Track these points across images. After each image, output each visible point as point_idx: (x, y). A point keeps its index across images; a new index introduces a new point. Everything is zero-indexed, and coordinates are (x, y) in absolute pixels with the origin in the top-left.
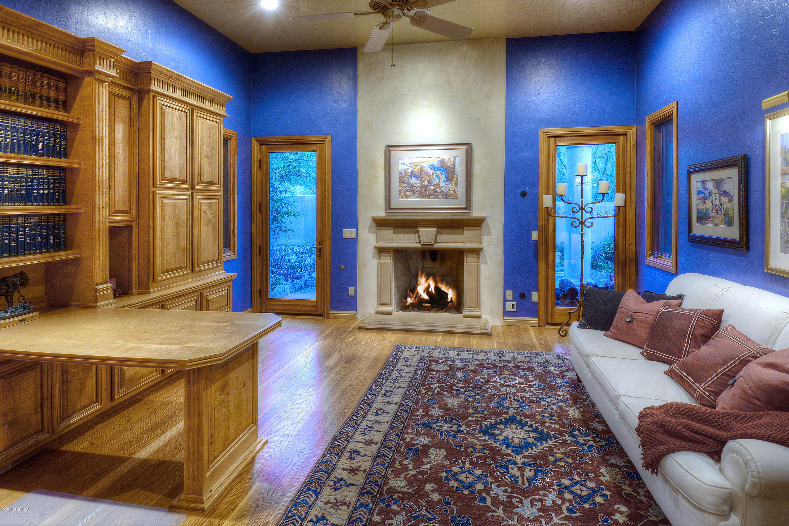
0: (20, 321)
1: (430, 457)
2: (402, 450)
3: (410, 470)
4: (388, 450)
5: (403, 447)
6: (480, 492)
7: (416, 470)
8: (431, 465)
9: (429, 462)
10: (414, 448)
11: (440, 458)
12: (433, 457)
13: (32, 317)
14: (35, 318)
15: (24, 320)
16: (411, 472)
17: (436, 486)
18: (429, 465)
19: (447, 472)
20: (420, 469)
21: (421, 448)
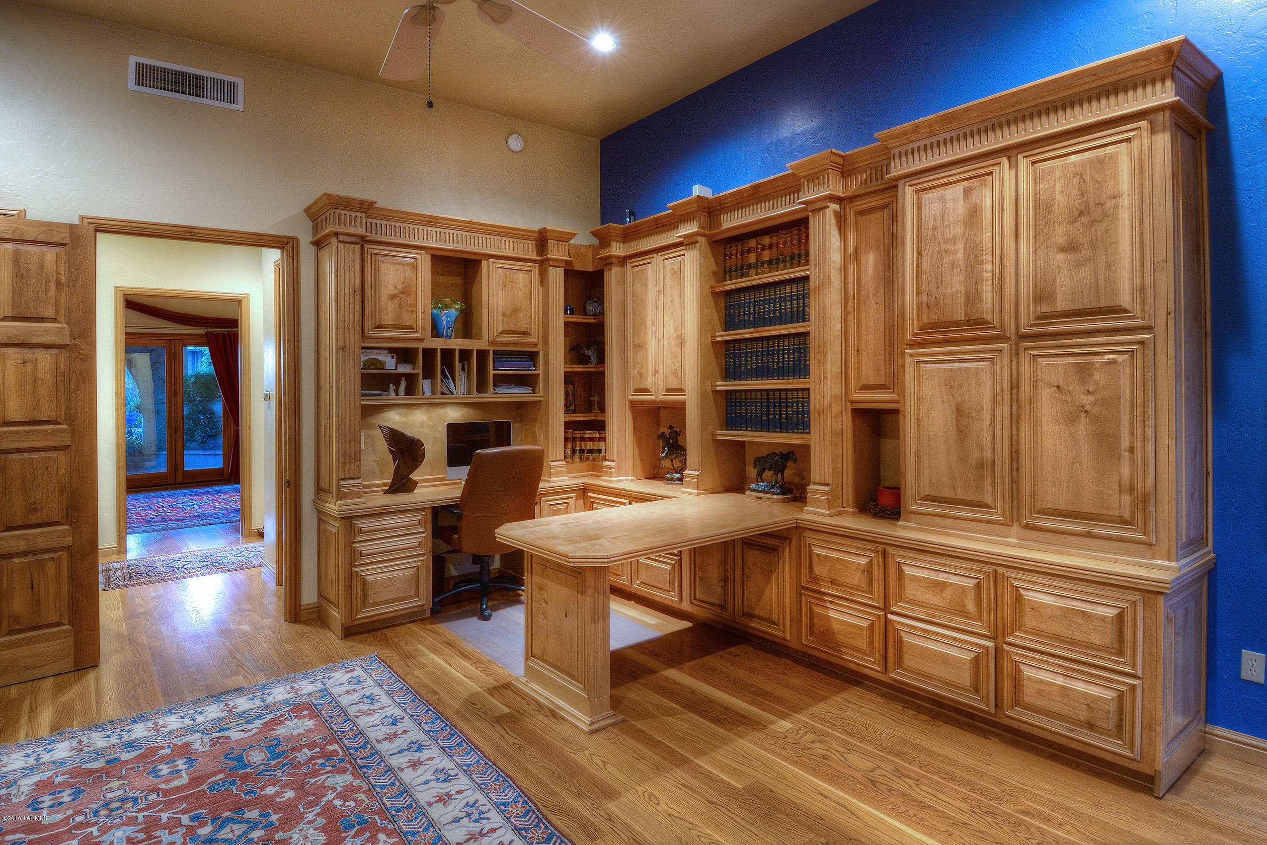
0: (758, 498)
1: (315, 829)
2: (377, 818)
3: (333, 799)
4: (401, 806)
5: (379, 821)
6: (203, 824)
7: (324, 803)
8: (306, 820)
9: (310, 824)
10: (357, 827)
11: (296, 836)
12: (311, 831)
13: (769, 498)
14: (771, 500)
15: (761, 498)
16: (330, 797)
17: (278, 800)
18: (309, 819)
19: (271, 824)
20: (319, 807)
21: (344, 835)
